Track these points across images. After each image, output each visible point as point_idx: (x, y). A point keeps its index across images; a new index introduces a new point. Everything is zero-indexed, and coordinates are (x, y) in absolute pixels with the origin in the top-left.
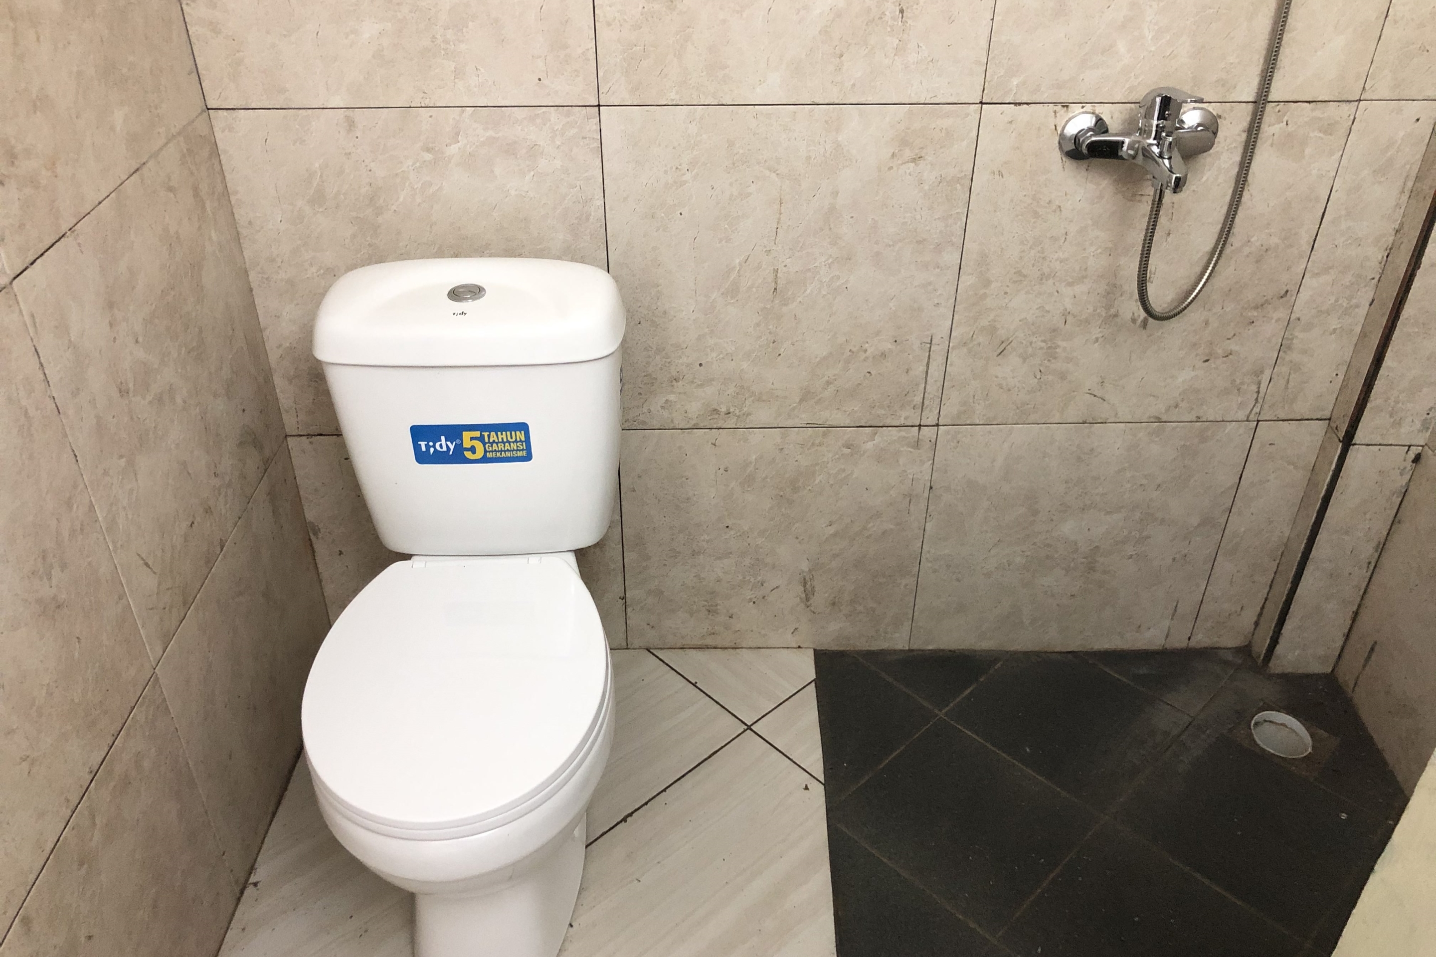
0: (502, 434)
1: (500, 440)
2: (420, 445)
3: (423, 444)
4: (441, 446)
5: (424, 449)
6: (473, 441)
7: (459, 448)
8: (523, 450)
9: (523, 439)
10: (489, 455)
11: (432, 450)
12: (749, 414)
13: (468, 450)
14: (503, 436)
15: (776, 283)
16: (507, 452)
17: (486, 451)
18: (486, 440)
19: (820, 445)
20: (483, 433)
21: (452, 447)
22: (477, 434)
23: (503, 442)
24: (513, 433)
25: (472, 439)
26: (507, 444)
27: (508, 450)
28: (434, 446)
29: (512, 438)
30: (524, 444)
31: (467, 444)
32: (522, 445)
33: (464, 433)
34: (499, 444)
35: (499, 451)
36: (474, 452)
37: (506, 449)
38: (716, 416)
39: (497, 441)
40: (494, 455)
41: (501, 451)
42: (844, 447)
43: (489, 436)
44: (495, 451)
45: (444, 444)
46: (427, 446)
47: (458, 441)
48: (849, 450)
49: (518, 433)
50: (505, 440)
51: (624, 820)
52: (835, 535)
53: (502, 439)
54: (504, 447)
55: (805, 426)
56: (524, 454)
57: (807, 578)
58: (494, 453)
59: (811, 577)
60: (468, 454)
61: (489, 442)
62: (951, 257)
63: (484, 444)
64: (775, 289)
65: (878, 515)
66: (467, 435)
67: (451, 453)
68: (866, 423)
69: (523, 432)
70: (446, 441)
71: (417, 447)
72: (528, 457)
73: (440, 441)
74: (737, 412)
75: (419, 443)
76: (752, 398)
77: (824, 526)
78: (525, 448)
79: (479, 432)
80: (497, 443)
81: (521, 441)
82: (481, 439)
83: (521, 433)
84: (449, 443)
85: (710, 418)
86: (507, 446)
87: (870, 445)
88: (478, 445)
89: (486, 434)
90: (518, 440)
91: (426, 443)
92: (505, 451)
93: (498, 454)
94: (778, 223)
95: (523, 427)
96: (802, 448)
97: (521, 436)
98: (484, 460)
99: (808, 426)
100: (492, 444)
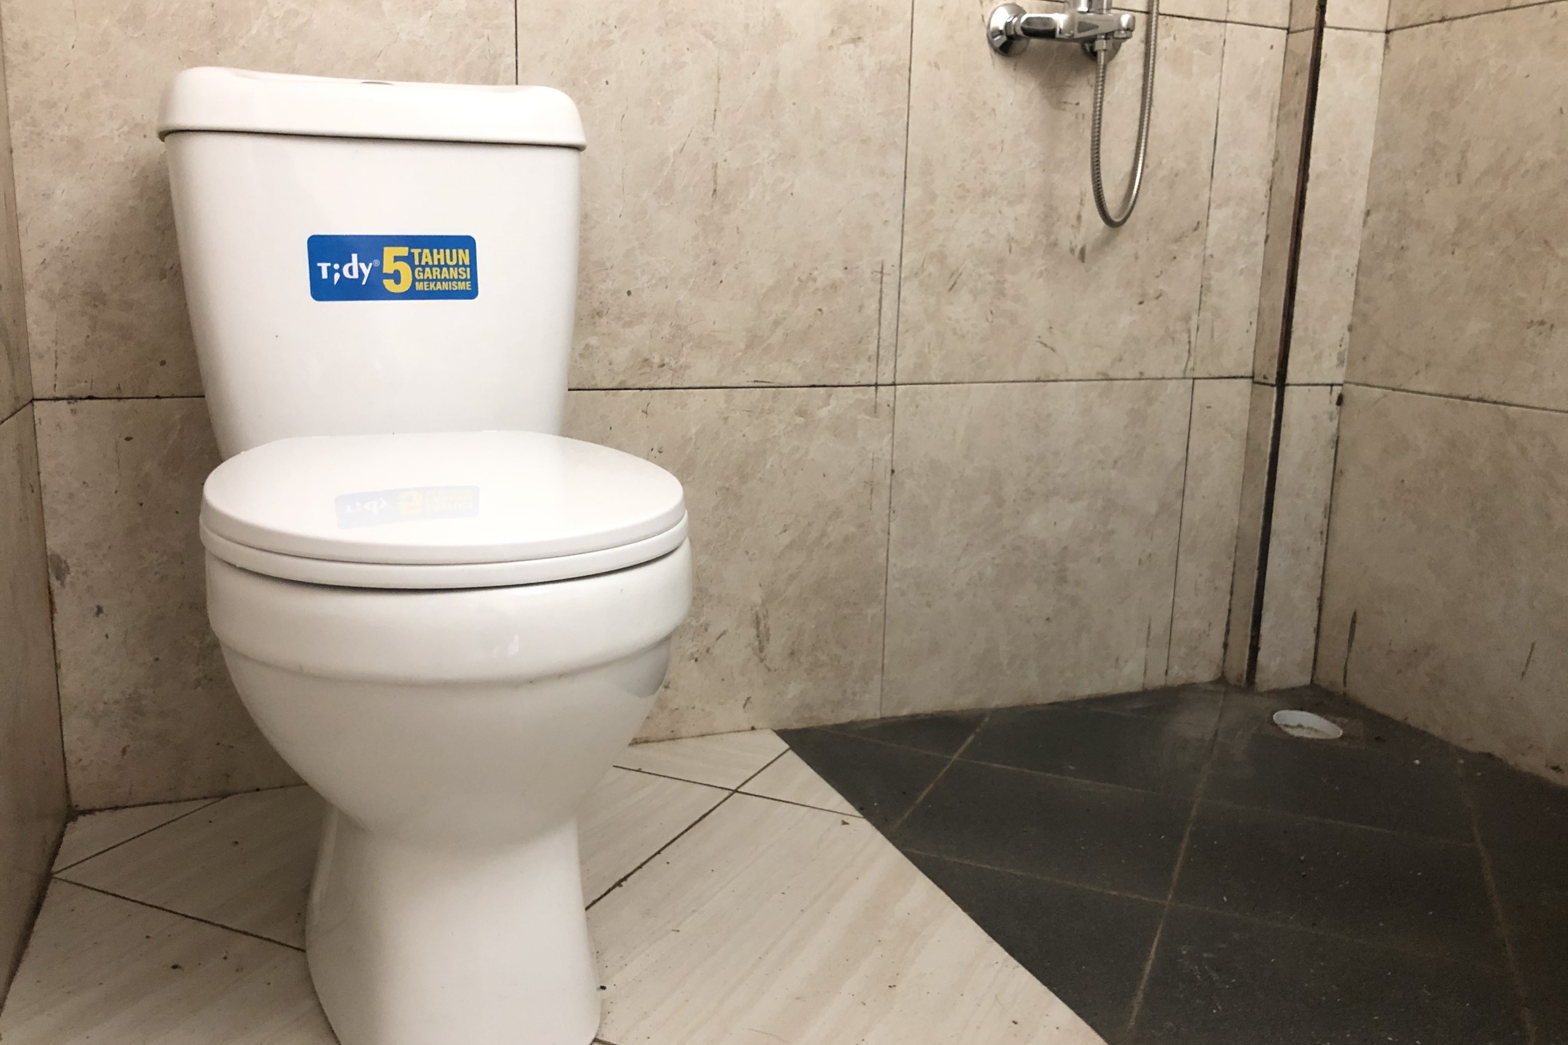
0: (439, 253)
1: (436, 263)
2: (320, 268)
3: (324, 266)
4: (351, 270)
5: (325, 275)
6: (398, 263)
7: (377, 274)
8: (466, 280)
9: (467, 262)
10: (419, 286)
11: (337, 276)
12: (687, 367)
13: (388, 276)
14: (440, 256)
15: (715, 183)
16: (443, 283)
17: (414, 280)
18: (417, 263)
19: (771, 411)
20: (412, 251)
21: (366, 272)
22: (404, 251)
23: (440, 267)
24: (454, 251)
25: (397, 259)
26: (445, 269)
27: (445, 280)
28: (340, 271)
29: (451, 260)
30: (468, 269)
31: (389, 267)
32: (466, 272)
33: (386, 249)
34: (434, 269)
35: (433, 280)
36: (398, 281)
37: (443, 278)
38: (648, 370)
39: (430, 263)
40: (426, 286)
41: (436, 280)
42: (796, 414)
43: (420, 255)
44: (428, 280)
45: (356, 268)
46: (331, 271)
47: (377, 262)
48: (802, 419)
49: (461, 251)
50: (442, 263)
51: (619, 884)
52: (789, 546)
53: (439, 260)
54: (441, 273)
55: (751, 384)
56: (468, 286)
57: (761, 616)
58: (426, 283)
59: (765, 613)
60: (389, 285)
61: (420, 265)
62: (895, 164)
63: (413, 268)
64: (715, 191)
65: (837, 513)
66: (390, 253)
67: (364, 283)
68: (819, 380)
69: (467, 251)
70: (359, 261)
71: (314, 272)
72: (472, 294)
73: (350, 261)
74: (673, 363)
75: (319, 264)
76: (691, 343)
77: (779, 531)
78: (469, 277)
79: (407, 249)
80: (431, 267)
81: (464, 265)
82: (409, 259)
83: (464, 252)
84: (363, 265)
85: (640, 372)
86: (445, 274)
87: (824, 412)
88: (404, 268)
89: (416, 252)
90: (461, 263)
91: (329, 264)
92: (441, 281)
93: (432, 285)
94: (716, 103)
95: (468, 243)
96: (749, 416)
97: (464, 256)
98: (412, 294)
99: (756, 384)
100: (424, 267)
